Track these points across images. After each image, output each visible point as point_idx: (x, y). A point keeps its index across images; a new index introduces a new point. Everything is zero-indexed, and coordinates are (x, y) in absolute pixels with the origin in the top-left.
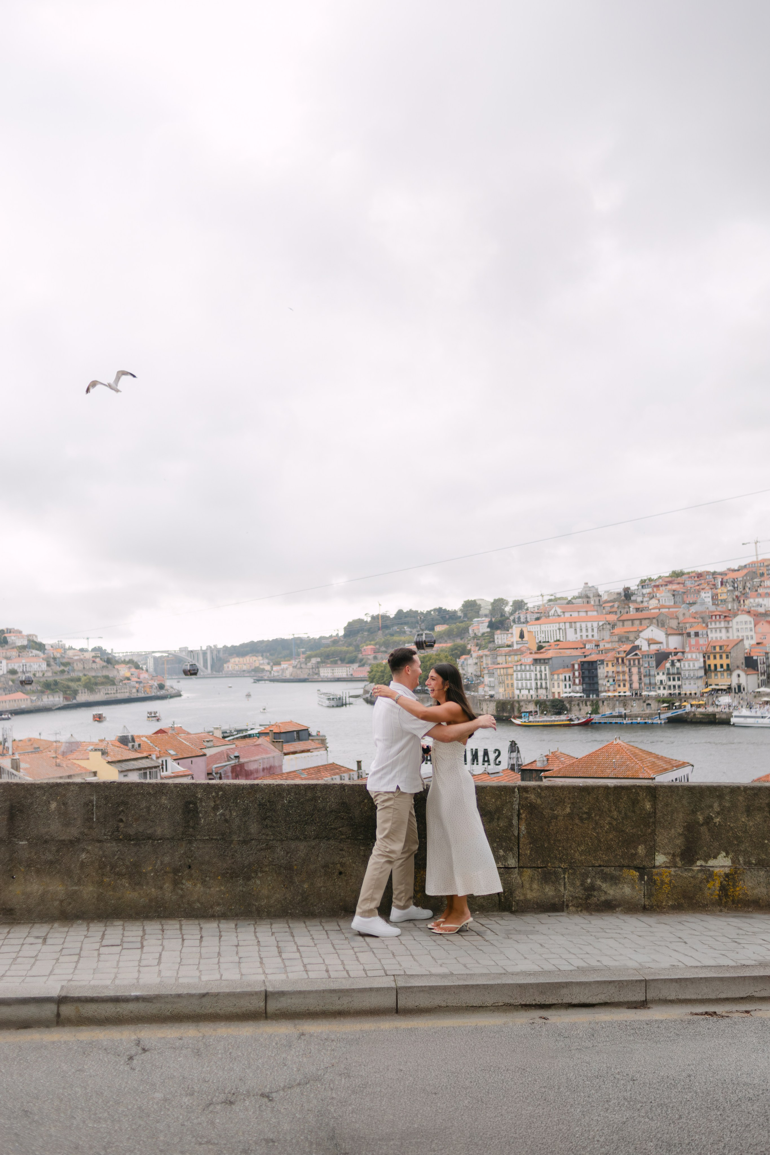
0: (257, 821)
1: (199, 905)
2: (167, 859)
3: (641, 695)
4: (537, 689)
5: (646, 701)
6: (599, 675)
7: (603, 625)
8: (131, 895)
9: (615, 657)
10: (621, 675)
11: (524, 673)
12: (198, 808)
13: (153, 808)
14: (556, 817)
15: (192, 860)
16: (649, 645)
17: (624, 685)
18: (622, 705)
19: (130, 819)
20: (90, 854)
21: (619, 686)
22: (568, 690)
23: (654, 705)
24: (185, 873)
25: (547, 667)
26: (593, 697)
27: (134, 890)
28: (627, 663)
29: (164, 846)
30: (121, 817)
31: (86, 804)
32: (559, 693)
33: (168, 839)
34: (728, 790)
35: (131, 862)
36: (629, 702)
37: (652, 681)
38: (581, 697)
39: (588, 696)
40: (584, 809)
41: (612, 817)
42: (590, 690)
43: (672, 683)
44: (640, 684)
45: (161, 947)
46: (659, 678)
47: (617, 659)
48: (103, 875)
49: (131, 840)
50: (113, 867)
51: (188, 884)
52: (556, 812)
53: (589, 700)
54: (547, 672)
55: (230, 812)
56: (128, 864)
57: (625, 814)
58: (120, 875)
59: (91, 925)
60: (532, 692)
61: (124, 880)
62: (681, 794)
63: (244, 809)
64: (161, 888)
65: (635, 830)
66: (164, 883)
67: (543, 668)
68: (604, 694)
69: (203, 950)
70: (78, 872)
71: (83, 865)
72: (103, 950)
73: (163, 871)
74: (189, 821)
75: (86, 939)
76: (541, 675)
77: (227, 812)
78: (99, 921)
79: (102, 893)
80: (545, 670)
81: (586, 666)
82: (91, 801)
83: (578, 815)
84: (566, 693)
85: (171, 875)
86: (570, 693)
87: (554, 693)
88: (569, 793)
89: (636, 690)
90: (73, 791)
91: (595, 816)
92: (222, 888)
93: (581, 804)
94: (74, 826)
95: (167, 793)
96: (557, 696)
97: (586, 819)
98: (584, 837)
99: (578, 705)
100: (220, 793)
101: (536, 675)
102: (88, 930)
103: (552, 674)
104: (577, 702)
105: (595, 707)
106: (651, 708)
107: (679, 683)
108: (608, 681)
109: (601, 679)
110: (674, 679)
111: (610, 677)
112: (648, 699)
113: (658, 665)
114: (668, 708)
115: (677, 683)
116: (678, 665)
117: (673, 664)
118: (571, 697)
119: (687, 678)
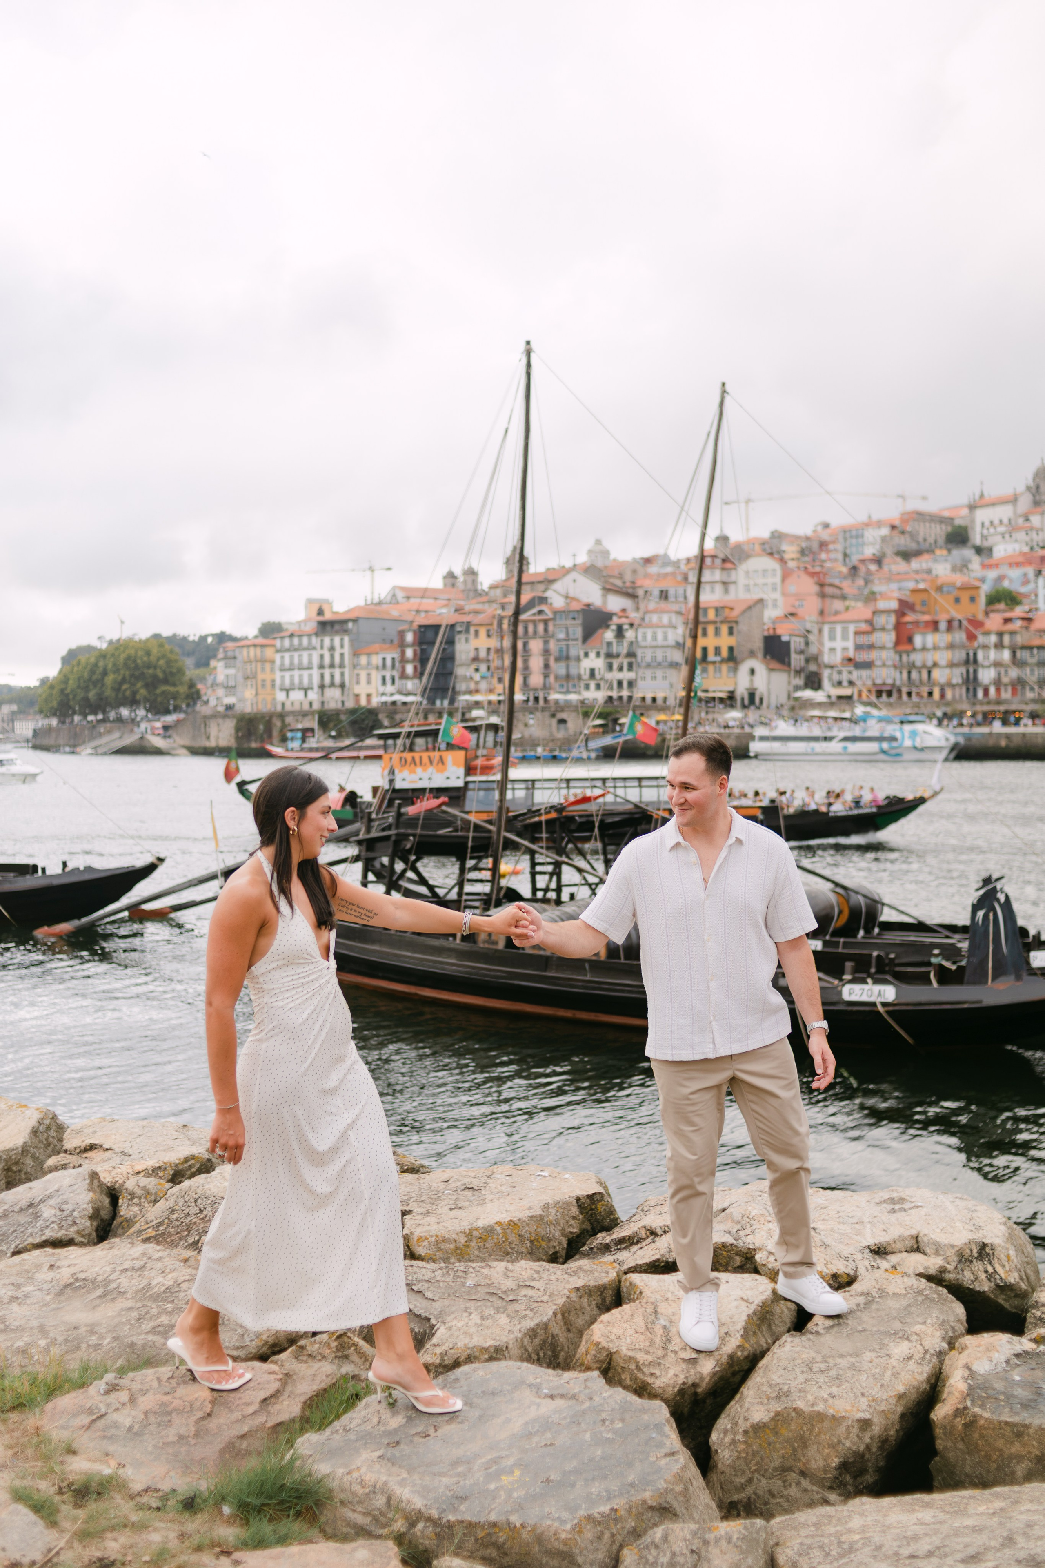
3: (545, 698)
4: (322, 687)
5: (556, 712)
6: (458, 656)
10: (505, 657)
11: (296, 655)
21: (501, 680)
22: (389, 688)
23: (574, 723)
25: (346, 639)
26: (442, 704)
32: (369, 696)
36: (521, 715)
37: (573, 671)
38: (415, 702)
39: (432, 701)
42: (436, 690)
43: (615, 675)
44: (546, 676)
46: (586, 664)
47: (499, 622)
53: (433, 711)
54: (347, 650)
60: (313, 695)
67: (337, 640)
68: (467, 697)
76: (332, 656)
80: (342, 646)
81: (430, 634)
84: (383, 694)
86: (392, 695)
87: (357, 696)
89: (536, 690)
96: (363, 702)
101: (322, 656)
103: (356, 654)
106: (566, 729)
107: (631, 675)
108: (477, 670)
109: (461, 665)
110: (621, 669)
111: (482, 661)
112: (562, 710)
113: (588, 634)
114: (606, 729)
115: (626, 675)
116: (629, 634)
117: (620, 633)
118: (394, 703)
119: (648, 666)
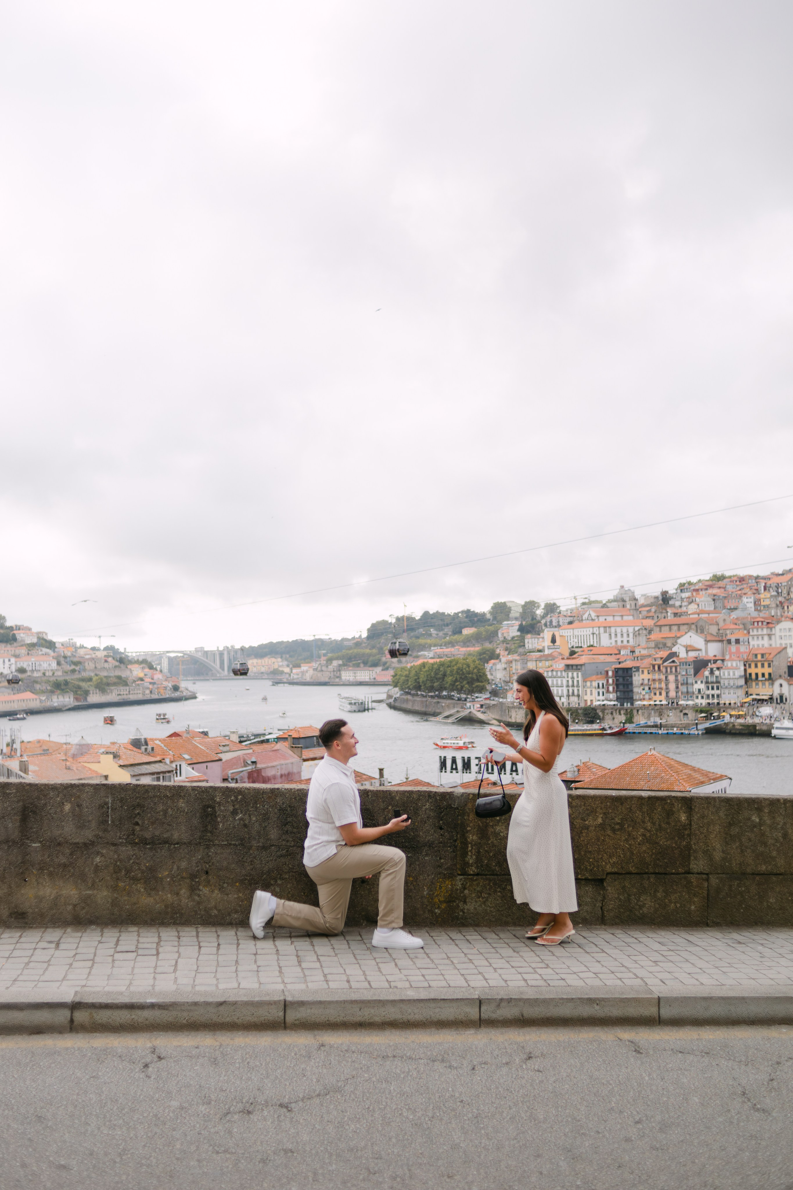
0: (277, 826)
1: (216, 912)
2: (184, 864)
3: (677, 703)
4: (568, 696)
5: (683, 711)
6: (634, 682)
7: (639, 630)
8: (146, 900)
9: (651, 664)
10: (657, 683)
11: (555, 680)
12: (216, 813)
13: (170, 811)
14: (587, 828)
15: (209, 866)
16: (687, 652)
17: (660, 694)
18: (657, 714)
19: (146, 822)
20: (105, 858)
21: (655, 694)
22: (601, 697)
23: (691, 715)
24: (202, 879)
25: (580, 674)
26: (627, 705)
27: (149, 895)
28: (664, 670)
29: (181, 851)
30: (136, 820)
31: (101, 807)
32: (591, 701)
33: (185, 843)
34: (767, 802)
35: (147, 867)
36: (665, 711)
37: (690, 690)
38: (614, 705)
39: (622, 705)
40: (617, 819)
41: (645, 829)
42: (624, 698)
43: (710, 692)
44: (677, 692)
45: (177, 954)
46: (697, 687)
47: (654, 666)
48: (118, 879)
49: (147, 845)
50: (128, 871)
51: (205, 891)
52: (587, 822)
53: (623, 709)
54: (580, 679)
55: (250, 816)
56: (144, 868)
57: (659, 825)
58: (135, 880)
59: (105, 930)
61: (139, 885)
62: (718, 806)
63: (264, 814)
64: (177, 894)
65: (669, 842)
66: (181, 889)
67: (575, 674)
68: (639, 702)
69: (221, 958)
70: (92, 875)
71: (97, 869)
72: (117, 956)
73: (179, 877)
74: (207, 826)
75: (100, 945)
76: (573, 682)
77: (247, 817)
78: (113, 927)
79: (117, 898)
80: (578, 677)
81: (620, 672)
82: (106, 803)
83: (610, 826)
84: (599, 700)
85: (188, 881)
86: (603, 701)
87: (586, 701)
88: (601, 803)
89: (672, 699)
90: (88, 792)
91: (628, 827)
92: (241, 895)
93: (613, 815)
94: (89, 829)
95: (185, 796)
96: (589, 703)
97: (618, 830)
98: (616, 848)
99: (612, 714)
100: (240, 797)
101: (568, 681)
102: (102, 935)
103: (585, 681)
104: (610, 711)
105: (629, 716)
106: (688, 718)
107: (718, 692)
108: (644, 689)
109: (636, 687)
110: (713, 688)
111: (646, 685)
112: (685, 709)
113: (696, 673)
114: (707, 718)
115: (716, 692)
116: (717, 673)
117: (712, 672)
118: (604, 705)
119: (726, 688)
